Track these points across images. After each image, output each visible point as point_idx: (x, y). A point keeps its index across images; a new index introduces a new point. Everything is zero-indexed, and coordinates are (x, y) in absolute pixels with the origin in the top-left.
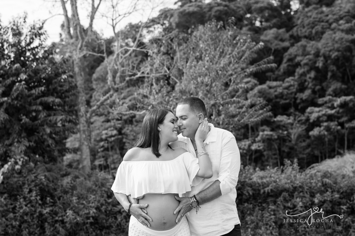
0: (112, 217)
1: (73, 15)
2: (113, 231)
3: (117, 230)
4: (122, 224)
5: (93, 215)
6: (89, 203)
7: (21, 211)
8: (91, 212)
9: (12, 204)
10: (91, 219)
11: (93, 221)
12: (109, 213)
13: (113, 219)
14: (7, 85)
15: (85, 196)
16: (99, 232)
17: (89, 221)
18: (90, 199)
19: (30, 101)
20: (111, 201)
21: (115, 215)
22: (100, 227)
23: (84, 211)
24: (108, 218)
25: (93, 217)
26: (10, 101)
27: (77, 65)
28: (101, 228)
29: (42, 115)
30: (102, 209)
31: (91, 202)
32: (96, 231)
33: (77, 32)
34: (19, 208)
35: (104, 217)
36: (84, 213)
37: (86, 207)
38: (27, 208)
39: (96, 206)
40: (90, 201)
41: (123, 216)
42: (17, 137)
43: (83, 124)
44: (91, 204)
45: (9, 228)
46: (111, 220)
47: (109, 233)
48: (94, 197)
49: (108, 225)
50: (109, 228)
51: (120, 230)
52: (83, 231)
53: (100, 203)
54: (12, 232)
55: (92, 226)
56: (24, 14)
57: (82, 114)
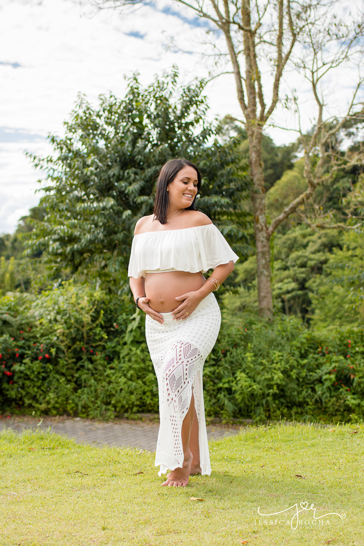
0: (307, 388)
1: (250, 72)
2: (309, 411)
3: (314, 409)
4: (323, 400)
5: (279, 382)
6: (273, 363)
8: (276, 377)
10: (275, 387)
11: (277, 391)
12: (303, 381)
13: (310, 391)
15: (265, 353)
16: (285, 410)
17: (271, 391)
18: (273, 358)
20: (307, 363)
21: (312, 386)
22: (287, 402)
23: (263, 375)
24: (300, 389)
25: (278, 386)
27: (255, 149)
28: (289, 405)
30: (292, 373)
31: (275, 361)
32: (281, 409)
33: (254, 97)
35: (296, 387)
36: (263, 378)
39: (282, 369)
41: (325, 387)
43: (262, 242)
44: (274, 365)
45: (148, 397)
46: (307, 392)
47: (302, 413)
48: (280, 354)
49: (301, 400)
50: (303, 405)
51: (321, 409)
52: (261, 408)
53: (289, 364)
54: (151, 402)
55: (276, 399)
56: (172, 69)
57: (260, 227)
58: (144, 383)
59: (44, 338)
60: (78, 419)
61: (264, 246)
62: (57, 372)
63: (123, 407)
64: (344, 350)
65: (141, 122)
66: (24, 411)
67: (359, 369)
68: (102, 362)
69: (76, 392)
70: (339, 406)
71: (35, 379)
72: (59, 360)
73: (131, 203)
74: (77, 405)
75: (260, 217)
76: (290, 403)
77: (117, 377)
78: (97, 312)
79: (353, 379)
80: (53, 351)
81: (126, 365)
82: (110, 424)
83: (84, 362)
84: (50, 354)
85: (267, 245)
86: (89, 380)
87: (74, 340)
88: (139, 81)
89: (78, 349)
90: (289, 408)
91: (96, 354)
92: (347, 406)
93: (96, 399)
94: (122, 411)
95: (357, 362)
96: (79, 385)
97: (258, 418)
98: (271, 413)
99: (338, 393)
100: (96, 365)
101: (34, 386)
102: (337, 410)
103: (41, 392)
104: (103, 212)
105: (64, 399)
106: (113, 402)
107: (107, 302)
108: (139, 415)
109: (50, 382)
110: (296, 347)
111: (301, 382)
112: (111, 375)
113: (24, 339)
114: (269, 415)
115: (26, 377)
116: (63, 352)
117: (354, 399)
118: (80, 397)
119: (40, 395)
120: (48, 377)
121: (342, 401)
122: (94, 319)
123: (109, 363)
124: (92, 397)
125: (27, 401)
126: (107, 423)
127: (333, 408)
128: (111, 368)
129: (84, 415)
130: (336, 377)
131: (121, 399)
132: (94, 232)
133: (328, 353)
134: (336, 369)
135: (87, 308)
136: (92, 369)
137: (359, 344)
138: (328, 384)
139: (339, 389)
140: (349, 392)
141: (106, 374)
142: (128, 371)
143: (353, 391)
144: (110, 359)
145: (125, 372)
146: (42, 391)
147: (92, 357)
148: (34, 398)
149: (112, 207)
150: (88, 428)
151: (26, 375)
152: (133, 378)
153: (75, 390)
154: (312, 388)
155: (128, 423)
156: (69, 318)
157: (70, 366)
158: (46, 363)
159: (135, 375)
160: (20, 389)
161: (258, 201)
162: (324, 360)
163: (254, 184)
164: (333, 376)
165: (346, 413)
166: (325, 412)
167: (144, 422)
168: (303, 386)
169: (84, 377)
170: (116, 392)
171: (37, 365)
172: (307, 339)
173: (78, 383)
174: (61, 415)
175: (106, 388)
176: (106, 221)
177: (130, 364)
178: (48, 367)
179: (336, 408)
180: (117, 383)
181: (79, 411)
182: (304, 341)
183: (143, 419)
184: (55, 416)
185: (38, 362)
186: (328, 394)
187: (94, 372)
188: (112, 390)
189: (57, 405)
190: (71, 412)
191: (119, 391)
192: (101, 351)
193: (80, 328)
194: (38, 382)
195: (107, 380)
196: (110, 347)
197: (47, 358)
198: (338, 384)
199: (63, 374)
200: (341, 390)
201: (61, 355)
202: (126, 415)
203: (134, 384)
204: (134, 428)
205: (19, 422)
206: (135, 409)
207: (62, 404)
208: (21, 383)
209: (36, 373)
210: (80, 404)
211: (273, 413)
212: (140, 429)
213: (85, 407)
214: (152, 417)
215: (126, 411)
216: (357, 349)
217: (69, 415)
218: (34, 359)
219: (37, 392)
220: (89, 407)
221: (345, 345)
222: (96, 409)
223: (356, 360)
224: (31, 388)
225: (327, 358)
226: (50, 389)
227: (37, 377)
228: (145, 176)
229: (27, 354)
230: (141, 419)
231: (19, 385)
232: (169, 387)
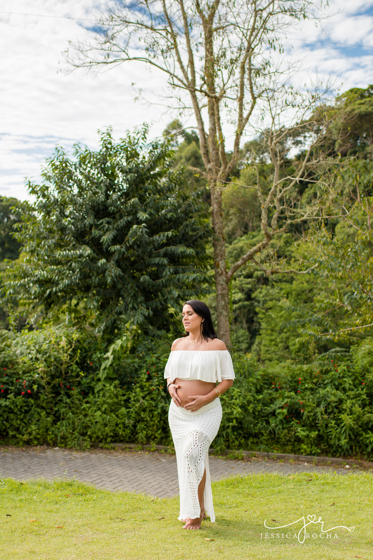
0: (262, 421)
1: (213, 130)
2: (263, 441)
3: (268, 439)
4: (276, 432)
5: (238, 416)
6: (232, 399)
7: (138, 405)
8: (235, 412)
9: (124, 395)
10: (234, 421)
11: (236, 425)
12: (259, 414)
13: (264, 424)
14: (120, 227)
16: (243, 441)
17: (231, 424)
18: (233, 394)
19: (151, 251)
20: (262, 398)
21: (267, 418)
22: (245, 433)
24: (256, 422)
25: (237, 419)
26: (123, 250)
27: (216, 201)
28: (246, 436)
29: (168, 271)
30: (249, 408)
31: (234, 398)
32: (239, 440)
33: (217, 154)
34: (134, 401)
35: (252, 420)
37: (227, 404)
38: (145, 401)
39: (240, 404)
40: (232, 396)
41: (278, 420)
42: (132, 301)
43: (222, 285)
44: (234, 401)
45: (120, 428)
46: (262, 424)
47: (257, 443)
48: (239, 390)
49: (256, 431)
50: (258, 436)
51: (274, 439)
52: (222, 439)
53: (246, 400)
54: (123, 433)
55: (235, 431)
56: (143, 127)
57: (220, 272)
58: (117, 416)
59: (26, 375)
60: (57, 448)
61: (224, 289)
62: (38, 406)
63: (98, 437)
64: (294, 386)
65: (112, 173)
66: (8, 441)
67: (308, 404)
68: (78, 397)
69: (56, 424)
70: (290, 437)
71: (18, 413)
72: (40, 395)
73: (104, 250)
74: (56, 436)
75: (220, 263)
76: (247, 434)
77: (92, 410)
78: (74, 351)
79: (303, 413)
80: (35, 387)
81: (100, 400)
82: (87, 454)
83: (62, 397)
84: (33, 390)
85: (226, 287)
86: (67, 414)
87: (53, 377)
88: (112, 136)
89: (57, 385)
90: (246, 438)
91: (72, 390)
92: (298, 437)
93: (74, 431)
94: (97, 441)
95: (306, 398)
96: (57, 418)
97: (219, 448)
98: (230, 443)
99: (290, 425)
100: (73, 399)
101: (17, 419)
102: (289, 441)
103: (23, 424)
104: (80, 259)
105: (44, 430)
106: (89, 433)
107: (82, 342)
108: (112, 445)
109: (32, 415)
110: (252, 383)
111: (258, 416)
112: (87, 409)
113: (7, 375)
114: (229, 445)
115: (10, 411)
116: (44, 388)
117: (304, 431)
118: (59, 429)
119: (23, 427)
120: (30, 410)
121: (293, 433)
122: (71, 357)
123: (84, 398)
124: (70, 429)
125: (11, 433)
126: (84, 453)
127: (285, 439)
128: (87, 402)
129: (63, 445)
130: (288, 411)
131: (96, 431)
132: (71, 277)
133: (280, 389)
134: (288, 404)
135: (66, 348)
136: (70, 403)
137: (308, 381)
138: (280, 417)
139: (290, 422)
140: (299, 424)
141: (82, 407)
142: (102, 405)
143: (302, 423)
144: (85, 394)
145: (100, 406)
146: (24, 423)
147: (69, 391)
148: (17, 429)
149: (88, 256)
150: (67, 457)
151: (11, 409)
152: (107, 412)
153: (55, 422)
154: (266, 420)
155: (103, 452)
156: (49, 357)
157: (49, 400)
158: (28, 398)
159: (109, 409)
160: (4, 422)
161: (219, 248)
162: (278, 395)
163: (215, 232)
164: (285, 411)
165: (296, 443)
166: (278, 442)
167: (117, 451)
168: (258, 418)
169: (63, 410)
170: (92, 424)
171: (20, 400)
172: (262, 375)
173: (57, 415)
174: (42, 445)
175: (83, 420)
176: (82, 267)
177: (105, 399)
178: (30, 402)
179: (288, 438)
180: (92, 416)
181: (58, 441)
182: (259, 377)
183: (116, 448)
184: (36, 446)
185: (21, 397)
186: (281, 426)
187: (71, 405)
188: (88, 422)
189: (38, 436)
190: (51, 442)
191: (94, 423)
192: (77, 386)
193: (59, 366)
194: (20, 415)
195: (84, 413)
196: (85, 383)
197: (29, 394)
198: (289, 417)
199: (43, 408)
200: (292, 423)
201: (42, 391)
202: (101, 445)
203: (108, 417)
204: (108, 457)
205: (5, 452)
206: (109, 440)
207: (43, 435)
208: (5, 417)
209: (19, 407)
210: (59, 435)
211: (232, 443)
212: (115, 458)
213: (64, 438)
214: (123, 447)
215: (101, 441)
216: (306, 386)
217: (48, 445)
218: (17, 394)
219: (20, 425)
220: (67, 438)
221: (295, 382)
222: (73, 440)
223: (305, 396)
224: (14, 420)
225: (280, 394)
226: (32, 421)
227: (20, 410)
228: (117, 226)
229: (11, 389)
230: (114, 448)
231: (3, 418)
232: (189, 463)
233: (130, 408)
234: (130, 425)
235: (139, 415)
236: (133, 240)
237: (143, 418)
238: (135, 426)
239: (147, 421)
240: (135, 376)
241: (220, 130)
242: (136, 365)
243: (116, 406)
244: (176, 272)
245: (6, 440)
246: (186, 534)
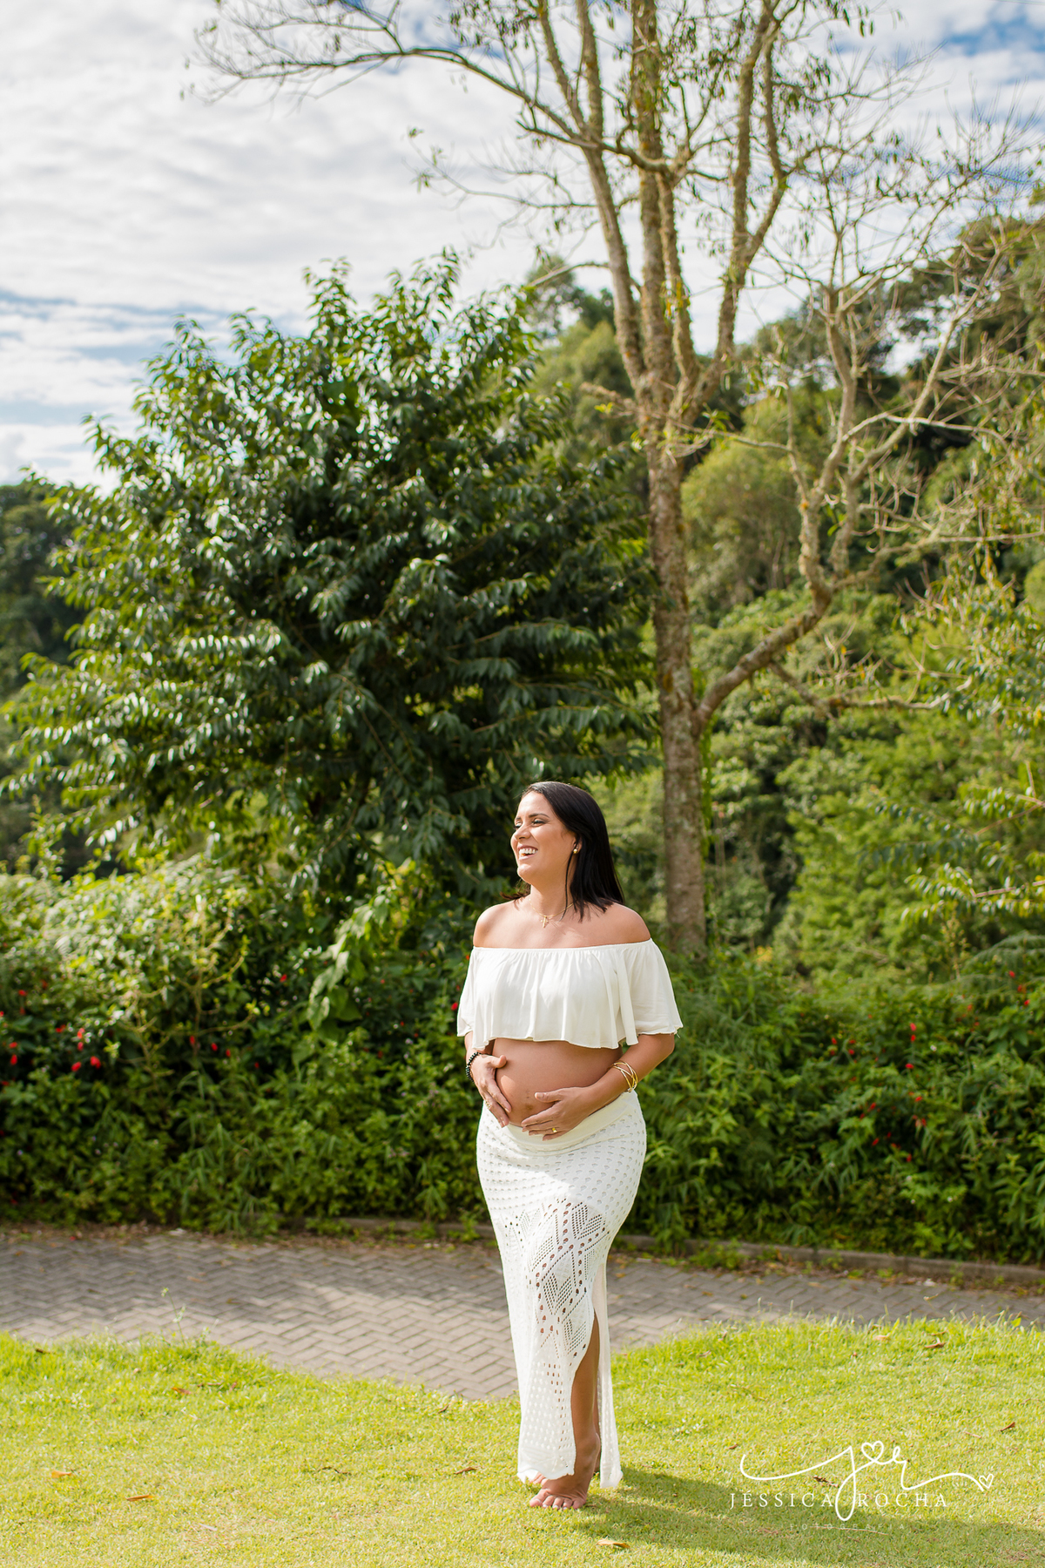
0: (798, 1152)
1: (656, 271)
2: (801, 1213)
3: (817, 1209)
4: (841, 1188)
5: (724, 1138)
6: (708, 1086)
7: (422, 1103)
8: (716, 1126)
9: (380, 1074)
10: (714, 1154)
11: (719, 1164)
12: (788, 1133)
13: (805, 1162)
14: (370, 566)
15: (687, 1057)
16: (739, 1213)
17: (703, 1162)
18: (710, 1072)
19: (464, 639)
20: (798, 1084)
21: (812, 1146)
22: (745, 1190)
23: (682, 1120)
24: (781, 1155)
25: (721, 1147)
26: (380, 634)
27: (664, 487)
28: (750, 1197)
29: (515, 700)
30: (759, 1113)
31: (714, 1083)
32: (728, 1209)
33: (667, 344)
34: (412, 1090)
35: (768, 1149)
36: (682, 1126)
37: (692, 1102)
38: (443, 1092)
39: (733, 1103)
40: (708, 1078)
41: (845, 1149)
42: (407, 791)
43: (679, 742)
44: (712, 1092)
45: (369, 1173)
46: (797, 1163)
47: (783, 1218)
48: (727, 1060)
49: (781, 1184)
50: (786, 1197)
51: (835, 1208)
52: (676, 1207)
53: (749, 1089)
54: (379, 1187)
55: (715, 1182)
56: (442, 261)
57: (675, 703)
58: (360, 1136)
59: (85, 1012)
60: (179, 1232)
61: (686, 755)
62: (121, 1105)
63: (302, 1199)
64: (897, 1049)
65: (350, 403)
66: (32, 1211)
67: (938, 1102)
68: (243, 1078)
69: (175, 1160)
70: (882, 1203)
71: (62, 1125)
72: (128, 1071)
73: (324, 636)
74: (176, 1195)
75: (676, 675)
76: (752, 1191)
77: (285, 1119)
78: (231, 938)
79: (922, 1131)
80: (113, 1048)
81: (310, 1088)
82: (268, 1248)
83: (195, 1078)
84: (106, 1056)
85: (693, 750)
86: (211, 1128)
87: (167, 1018)
88: (346, 290)
89: (179, 1043)
90: (750, 1206)
91: (226, 1056)
92: (905, 1201)
93: (229, 1180)
94: (301, 1211)
95: (932, 1084)
96: (181, 1141)
97: (667, 1234)
98: (701, 1219)
99: (882, 1168)
100: (227, 1085)
101: (60, 1143)
102: (879, 1213)
103: (77, 1159)
104: (249, 663)
105: (141, 1178)
106: (275, 1187)
107: (254, 911)
108: (346, 1223)
109: (104, 1133)
110: (769, 1038)
111: (783, 1137)
112: (270, 1115)
113: (28, 1012)
114: (696, 1224)
115: (37, 1119)
116: (140, 1051)
117: (924, 1183)
118: (185, 1173)
119: (77, 1168)
120: (98, 1117)
121: (892, 1190)
122: (224, 959)
123: (262, 1081)
124: (218, 1174)
125: (41, 1186)
126: (261, 1245)
127: (868, 1207)
128: (270, 1095)
129: (196, 1223)
130: (877, 1124)
131: (298, 1180)
132: (222, 716)
133: (854, 1056)
134: (878, 1102)
135: (204, 931)
136: (218, 1096)
137: (939, 1033)
138: (853, 1142)
139: (883, 1156)
140: (910, 1164)
141: (256, 1109)
142: (316, 1102)
143: (920, 1161)
144: (263, 1069)
145: (308, 1106)
146: (81, 1155)
147: (216, 1061)
148: (60, 1175)
149: (274, 652)
150: (209, 1260)
151: (39, 1113)
152: (329, 1123)
153: (172, 1154)
154: (809, 1151)
155: (316, 1244)
156: (157, 956)
157: (156, 1088)
158: (92, 1081)
159: (336, 1115)
160: (20, 1153)
161: (671, 630)
162: (845, 1076)
163: (660, 584)
164: (867, 1123)
165: (899, 1220)
166: (844, 1218)
167: (360, 1242)
168: (786, 1145)
169: (197, 1118)
170: (284, 1159)
171: (69, 1087)
172: (799, 1016)
173: (180, 1131)
174: (132, 1221)
175: (257, 1148)
176: (255, 686)
177: (322, 1085)
178: (98, 1091)
179: (875, 1206)
180: (285, 1135)
181: (183, 1211)
182: (791, 1022)
183: (357, 1232)
184: (117, 1224)
185: (71, 1077)
186: (854, 1170)
187: (222, 1104)
188: (273, 1155)
189: (123, 1196)
190: (161, 1213)
191: (291, 1158)
192: (240, 1046)
193: (186, 984)
194: (69, 1131)
195: (260, 1126)
196: (263, 1038)
197: (94, 1067)
198: (880, 1143)
199: (136, 1110)
200: (888, 1160)
201: (134, 1060)
202: (310, 1222)
203: (334, 1139)
204: (333, 1259)
205: (21, 1242)
206: (335, 1207)
207: (136, 1193)
208: (23, 1136)
209: (64, 1108)
210: (185, 1192)
211: (706, 1219)
212: (352, 1263)
213: (199, 1200)
214: (379, 1228)
215: (311, 1212)
216: (933, 1048)
217: (153, 1221)
218: (60, 1068)
219: (68, 1160)
220: (210, 1200)
221: (900, 1035)
222: (228, 1207)
223: (930, 1077)
224: (51, 1148)
225: (854, 1071)
226: (103, 1151)
227: (67, 1118)
228: (363, 563)
229: (40, 1055)
230: (351, 1233)
231: (18, 1139)
232: (543, 1301)
233: (398, 1112)
234: (400, 1164)
235: (427, 1134)
236: (410, 602)
237: (437, 1143)
238: (413, 1167)
239: (449, 1150)
240: (416, 1015)
241: (677, 270)
242: (419, 984)
243: (358, 1106)
244: (541, 704)
245: (27, 1206)
246: (540, 1525)
